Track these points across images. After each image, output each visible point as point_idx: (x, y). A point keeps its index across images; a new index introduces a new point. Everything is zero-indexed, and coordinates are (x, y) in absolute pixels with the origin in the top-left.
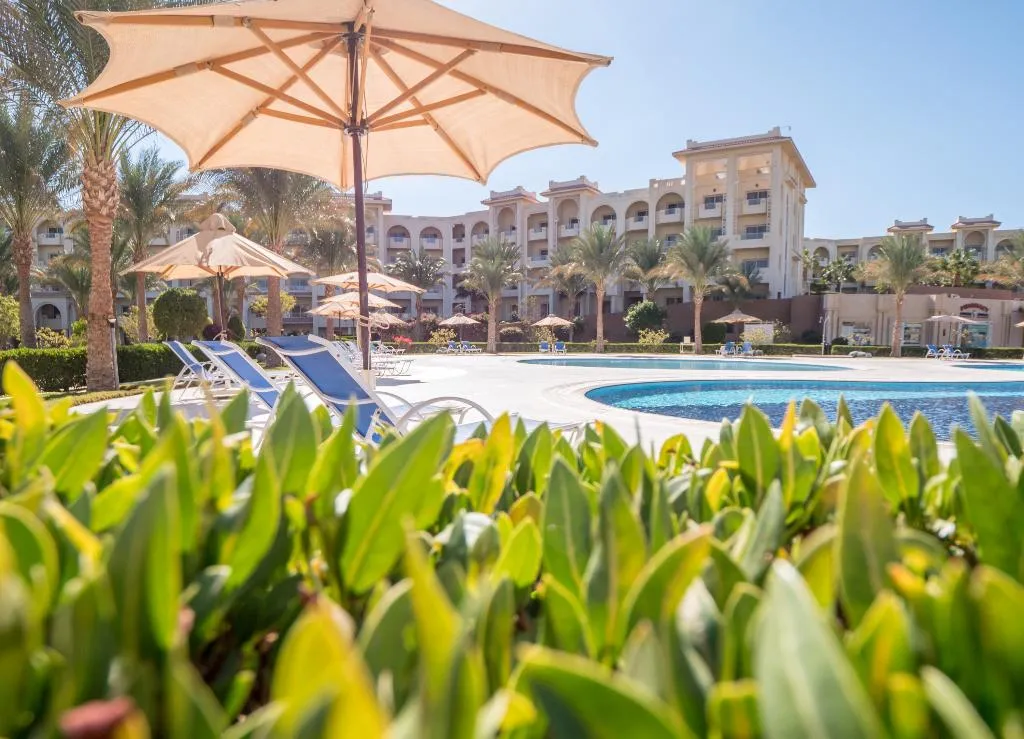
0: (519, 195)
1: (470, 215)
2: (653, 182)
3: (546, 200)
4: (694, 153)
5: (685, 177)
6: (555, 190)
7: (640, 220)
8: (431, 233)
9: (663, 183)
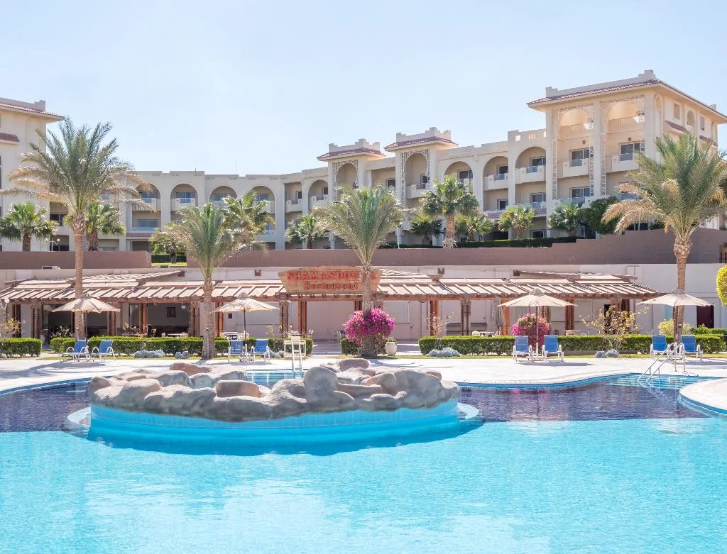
0: (362, 150)
1: (305, 172)
2: (512, 134)
3: (392, 155)
4: (554, 102)
5: (546, 130)
6: (401, 143)
7: (502, 178)
8: (263, 192)
9: (524, 135)
